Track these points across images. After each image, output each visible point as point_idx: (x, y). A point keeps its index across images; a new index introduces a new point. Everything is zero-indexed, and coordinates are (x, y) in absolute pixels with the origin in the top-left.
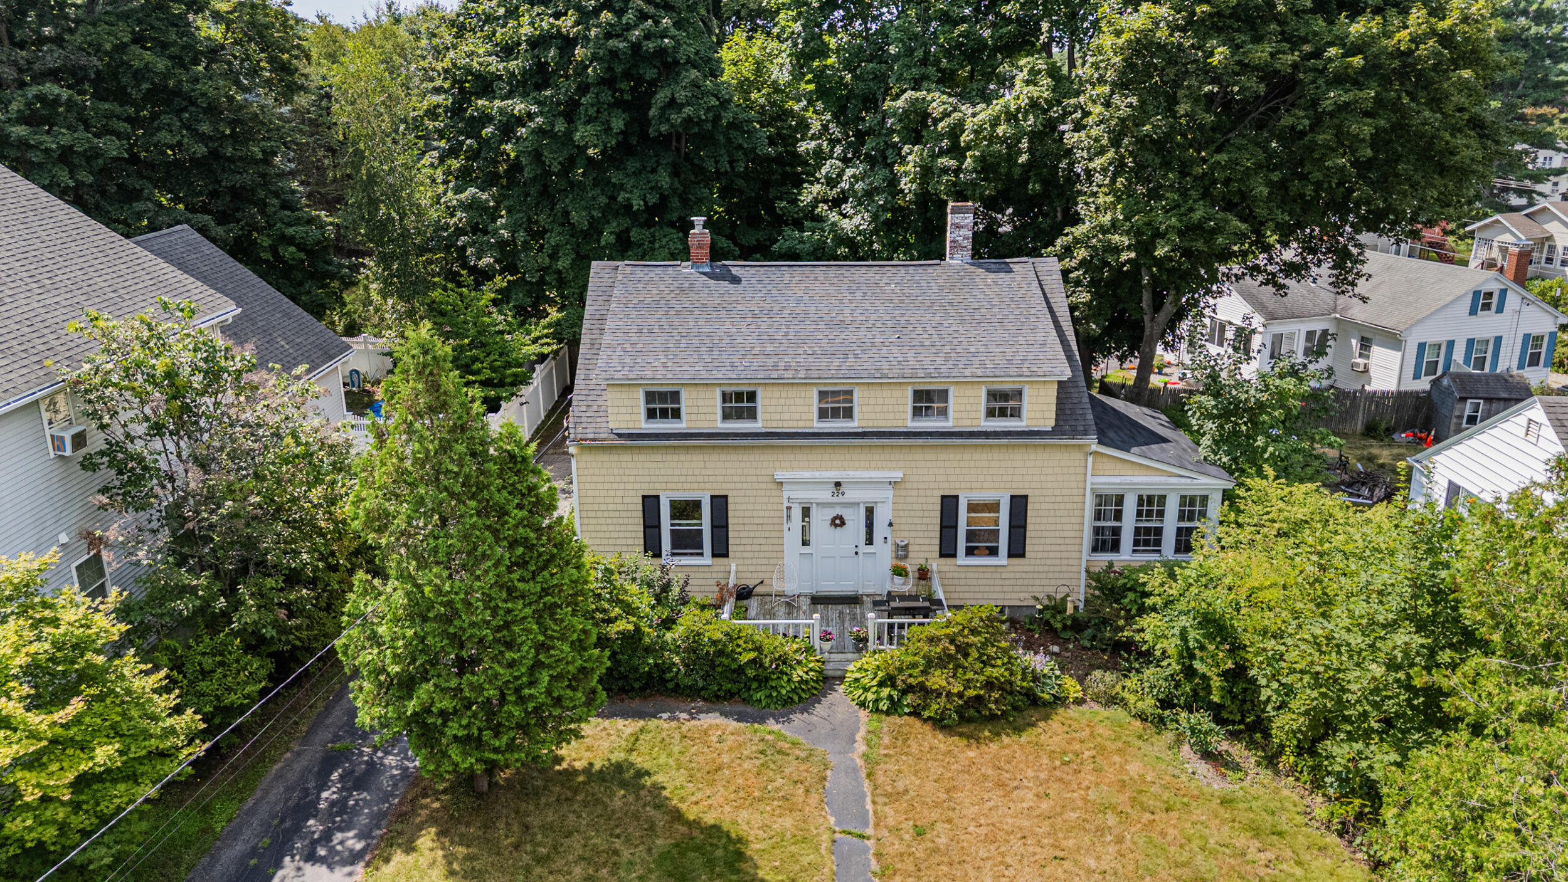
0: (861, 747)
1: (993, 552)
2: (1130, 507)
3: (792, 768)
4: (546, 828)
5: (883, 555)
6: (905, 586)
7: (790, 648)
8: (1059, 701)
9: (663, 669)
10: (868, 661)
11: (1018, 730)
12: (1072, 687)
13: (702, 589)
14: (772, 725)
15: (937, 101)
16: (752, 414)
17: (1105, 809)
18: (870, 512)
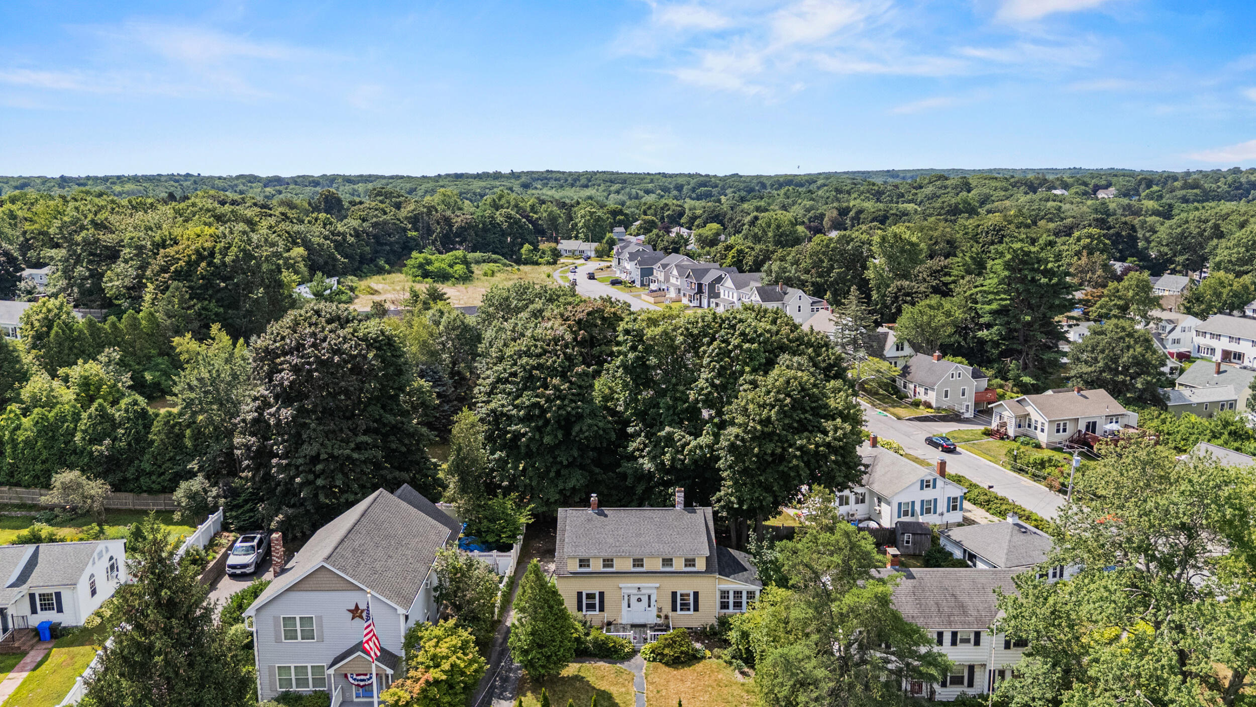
0: (644, 671)
1: (689, 610)
2: (731, 595)
3: (624, 676)
4: (560, 691)
5: (654, 611)
6: (660, 621)
7: (624, 642)
8: (703, 658)
9: (587, 648)
10: (648, 646)
11: (690, 666)
12: (708, 653)
13: (596, 623)
14: (618, 665)
15: (678, 434)
16: (612, 566)
17: (709, 686)
18: (649, 597)
